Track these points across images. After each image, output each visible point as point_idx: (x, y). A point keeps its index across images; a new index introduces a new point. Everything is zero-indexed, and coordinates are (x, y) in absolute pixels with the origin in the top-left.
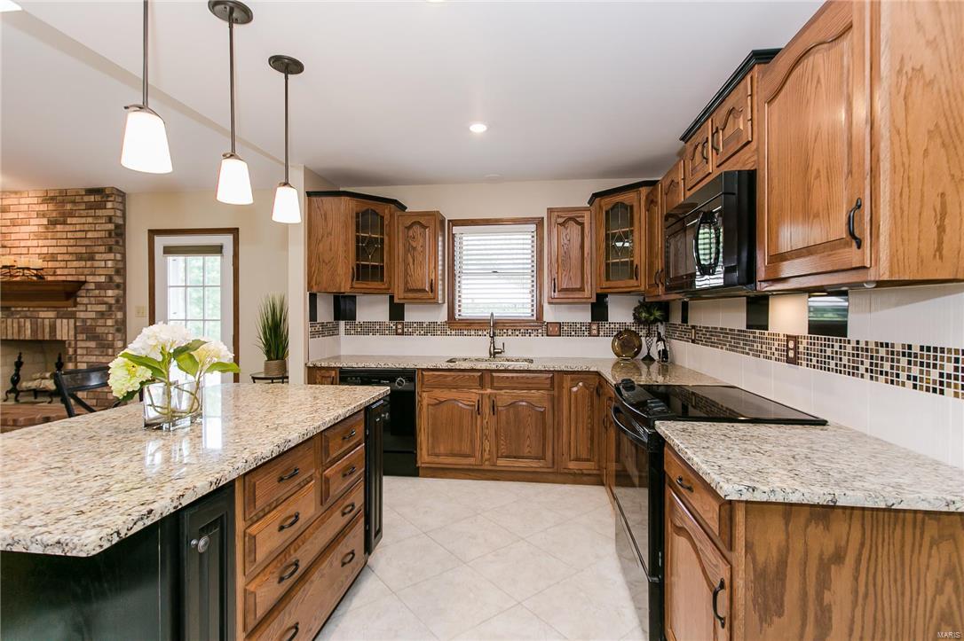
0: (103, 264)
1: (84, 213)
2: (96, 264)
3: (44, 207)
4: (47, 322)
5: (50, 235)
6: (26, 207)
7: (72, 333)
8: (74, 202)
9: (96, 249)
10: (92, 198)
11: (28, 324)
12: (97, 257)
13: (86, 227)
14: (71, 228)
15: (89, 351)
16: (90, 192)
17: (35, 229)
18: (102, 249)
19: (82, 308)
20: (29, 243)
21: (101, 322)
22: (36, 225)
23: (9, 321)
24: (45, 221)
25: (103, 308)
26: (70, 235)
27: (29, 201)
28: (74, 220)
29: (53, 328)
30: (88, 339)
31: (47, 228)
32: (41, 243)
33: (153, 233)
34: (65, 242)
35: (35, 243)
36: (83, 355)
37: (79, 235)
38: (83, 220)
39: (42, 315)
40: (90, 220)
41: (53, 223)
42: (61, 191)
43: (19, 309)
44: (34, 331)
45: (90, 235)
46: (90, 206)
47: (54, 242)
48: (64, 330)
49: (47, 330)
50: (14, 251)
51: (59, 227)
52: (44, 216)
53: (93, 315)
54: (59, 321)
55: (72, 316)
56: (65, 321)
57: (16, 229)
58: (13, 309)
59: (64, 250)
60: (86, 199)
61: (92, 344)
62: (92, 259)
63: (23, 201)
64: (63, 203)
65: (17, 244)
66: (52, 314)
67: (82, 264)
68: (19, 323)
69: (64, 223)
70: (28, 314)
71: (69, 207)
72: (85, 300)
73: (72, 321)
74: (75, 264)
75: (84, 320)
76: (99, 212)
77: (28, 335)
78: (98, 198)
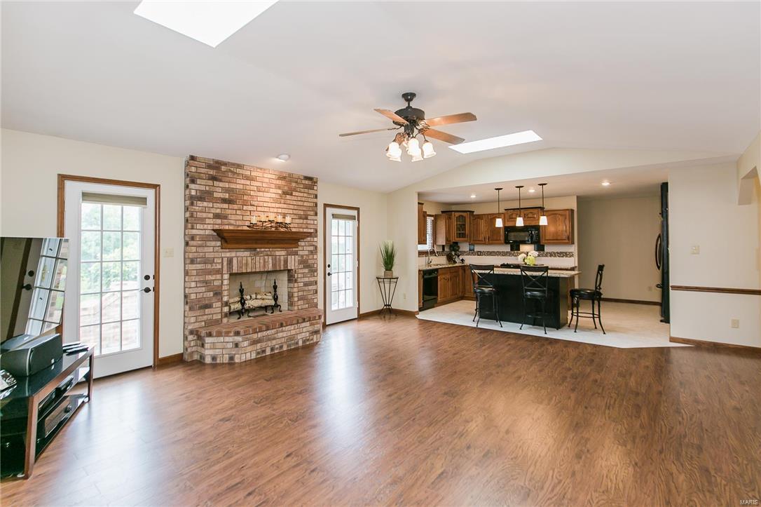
0: (312, 222)
1: (302, 190)
2: (309, 222)
3: (279, 182)
4: (282, 258)
5: (282, 201)
6: (267, 180)
7: (297, 264)
8: (296, 182)
9: (309, 213)
10: (307, 182)
11: (270, 260)
12: (309, 217)
13: (303, 199)
14: (295, 198)
15: (304, 275)
16: (307, 178)
17: (273, 196)
18: (312, 213)
19: (300, 248)
20: (270, 205)
21: (311, 257)
22: (274, 193)
23: (258, 258)
24: (280, 192)
25: (312, 248)
26: (295, 203)
27: (270, 176)
28: (297, 194)
29: (286, 262)
30: (305, 267)
31: (281, 196)
32: (277, 205)
33: (326, 206)
34: (292, 207)
35: (273, 205)
36: (301, 278)
37: (300, 203)
38: (302, 195)
39: (277, 253)
40: (305, 195)
41: (285, 193)
42: (290, 174)
43: (263, 250)
44: (274, 265)
45: (305, 204)
46: (306, 187)
47: (285, 206)
48: (293, 263)
49: (282, 263)
50: (259, 209)
51: (288, 197)
52: (279, 188)
53: (307, 253)
54: (289, 257)
55: (296, 254)
56: (293, 257)
57: (261, 194)
58: (258, 250)
59: (291, 211)
60: (304, 182)
61: (306, 270)
62: (307, 219)
63: (266, 175)
64: (291, 181)
65: (261, 204)
66: (283, 253)
67: (301, 221)
68: (264, 259)
69: (291, 195)
70: (269, 253)
71: (294, 185)
72: (303, 244)
73: (297, 256)
74: (297, 221)
75: (302, 256)
76: (311, 191)
77: (270, 268)
78: (310, 183)
